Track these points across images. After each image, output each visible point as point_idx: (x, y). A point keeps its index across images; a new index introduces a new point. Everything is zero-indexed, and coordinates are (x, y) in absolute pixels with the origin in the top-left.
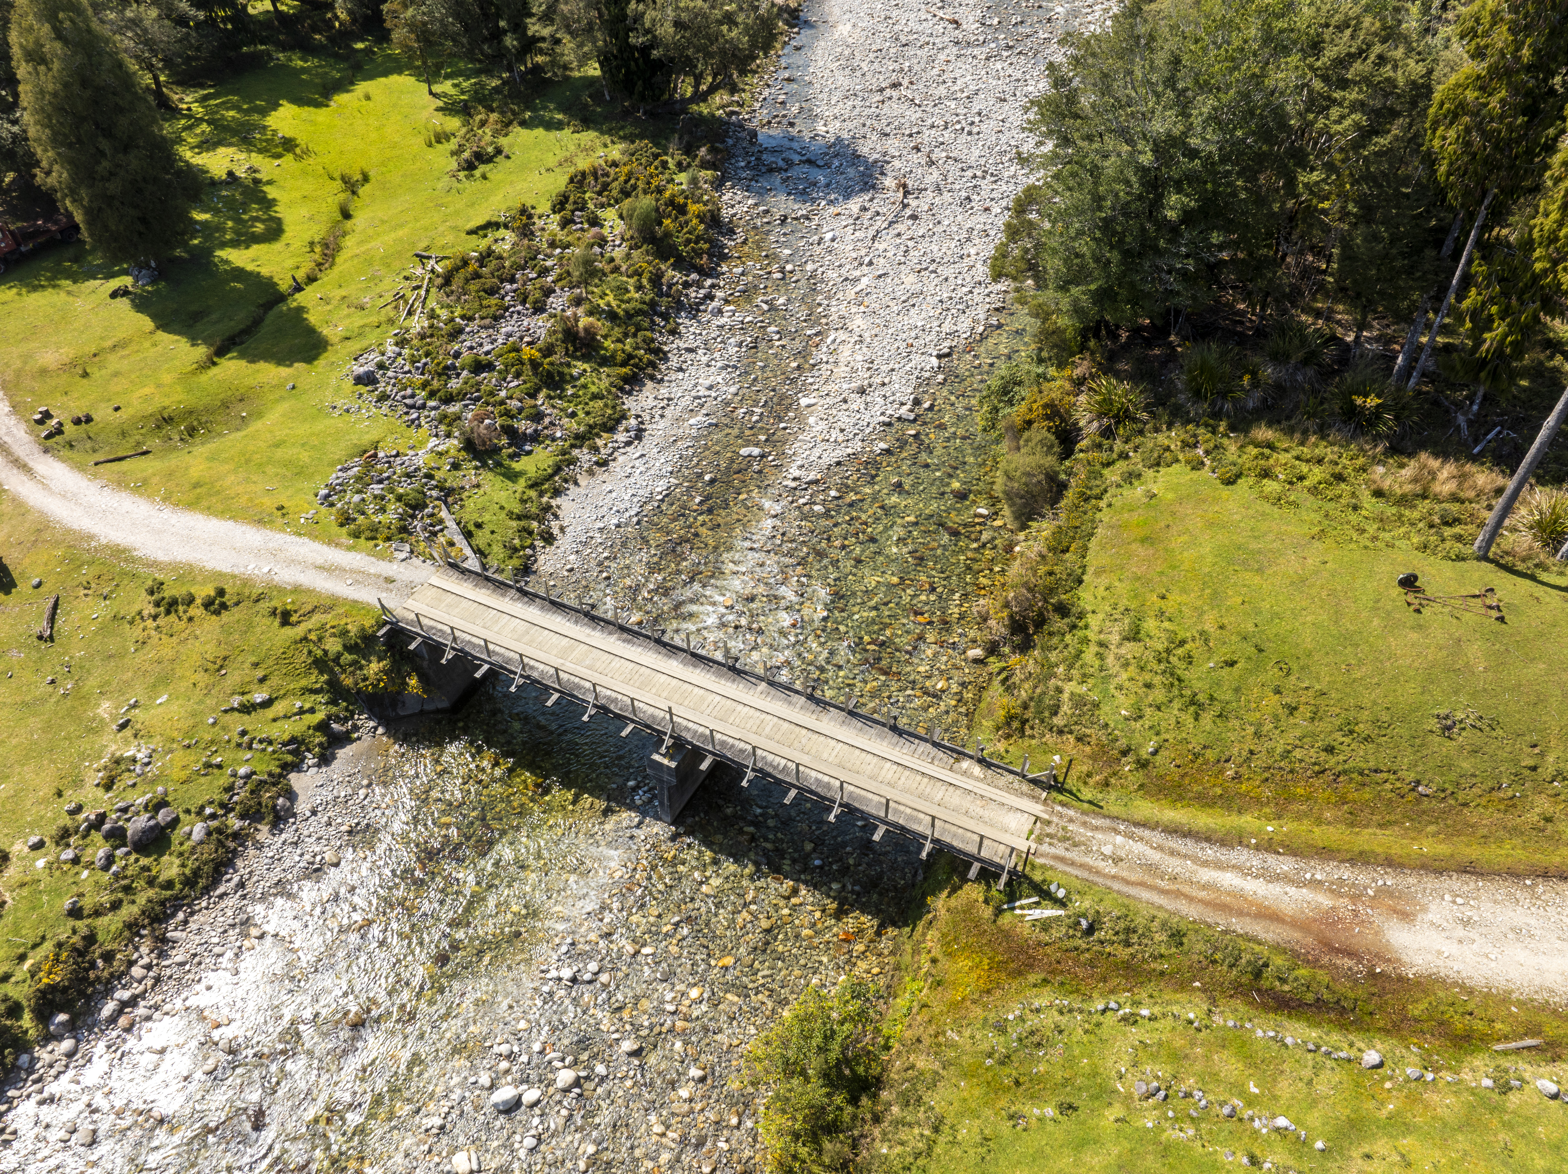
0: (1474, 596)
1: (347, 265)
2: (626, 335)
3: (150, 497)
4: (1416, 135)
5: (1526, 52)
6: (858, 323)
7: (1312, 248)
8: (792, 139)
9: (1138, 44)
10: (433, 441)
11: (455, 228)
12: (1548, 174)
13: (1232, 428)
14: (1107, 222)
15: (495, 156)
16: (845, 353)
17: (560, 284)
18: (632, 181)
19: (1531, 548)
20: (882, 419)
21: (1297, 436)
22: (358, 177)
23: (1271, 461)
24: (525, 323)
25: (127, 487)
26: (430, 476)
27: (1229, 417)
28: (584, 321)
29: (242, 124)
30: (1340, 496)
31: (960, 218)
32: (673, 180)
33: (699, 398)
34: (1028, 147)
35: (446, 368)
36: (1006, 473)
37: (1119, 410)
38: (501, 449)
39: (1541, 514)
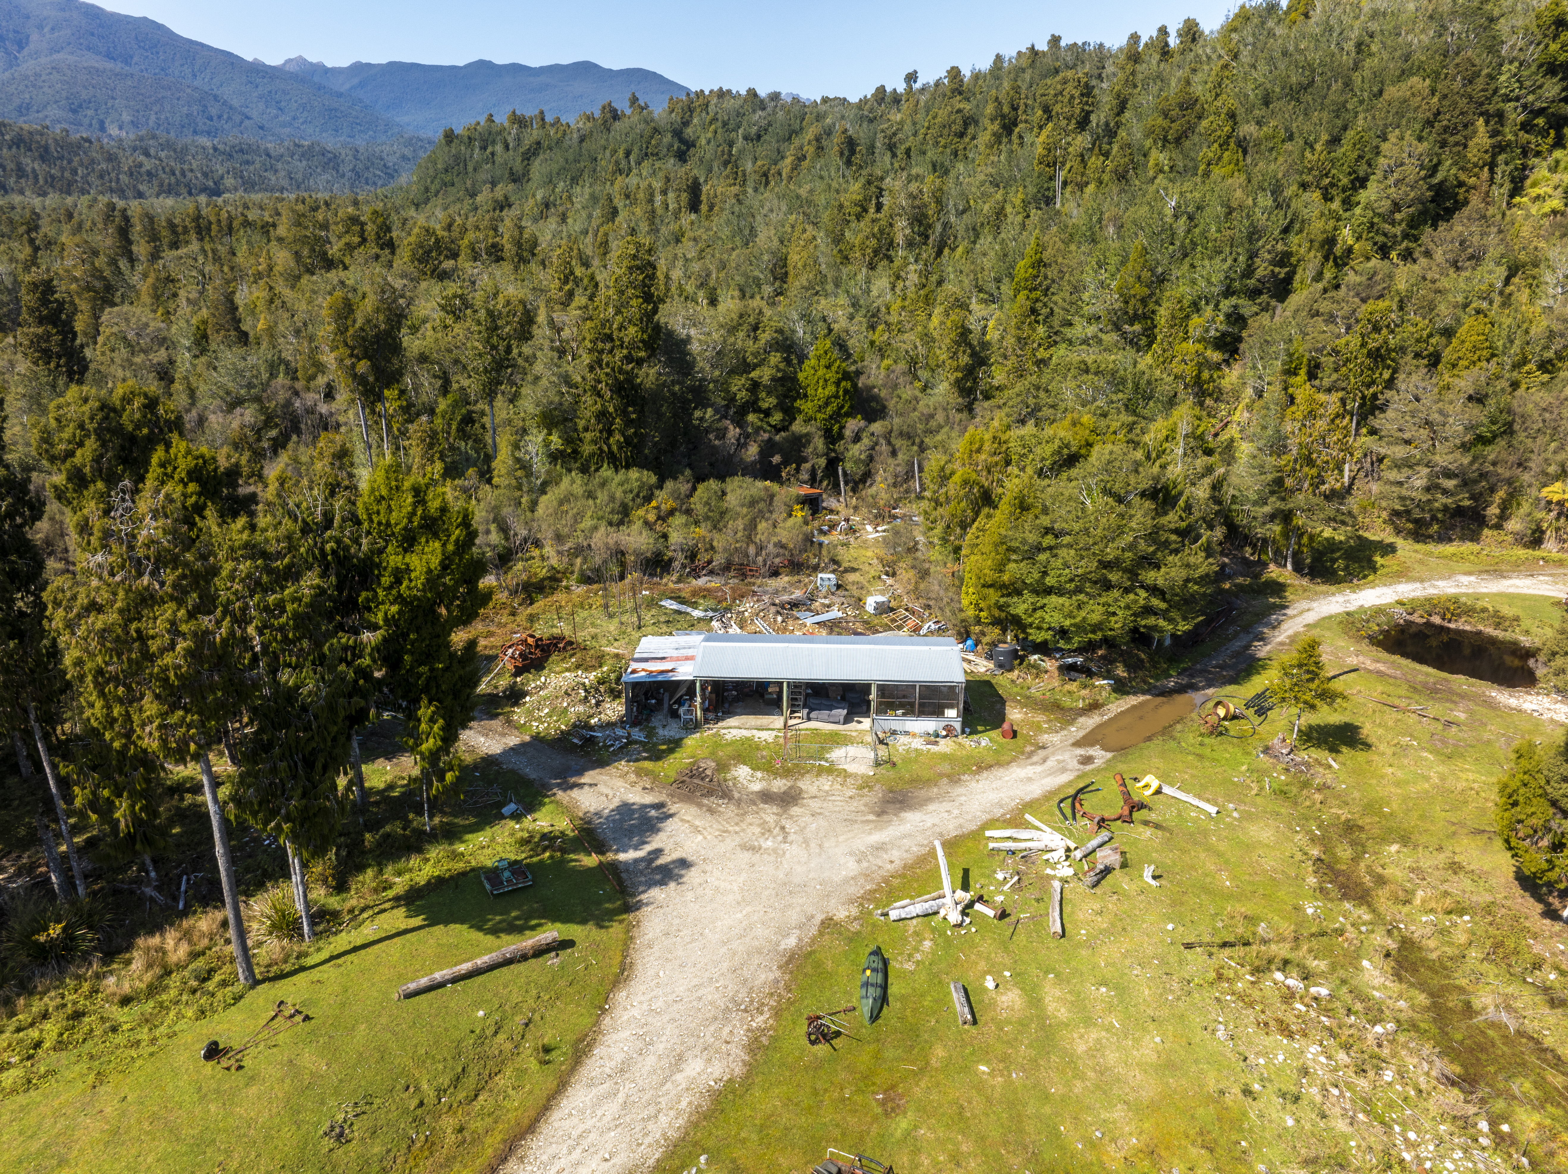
0: (273, 1019)
12: (69, 675)
19: (283, 948)
39: (269, 918)
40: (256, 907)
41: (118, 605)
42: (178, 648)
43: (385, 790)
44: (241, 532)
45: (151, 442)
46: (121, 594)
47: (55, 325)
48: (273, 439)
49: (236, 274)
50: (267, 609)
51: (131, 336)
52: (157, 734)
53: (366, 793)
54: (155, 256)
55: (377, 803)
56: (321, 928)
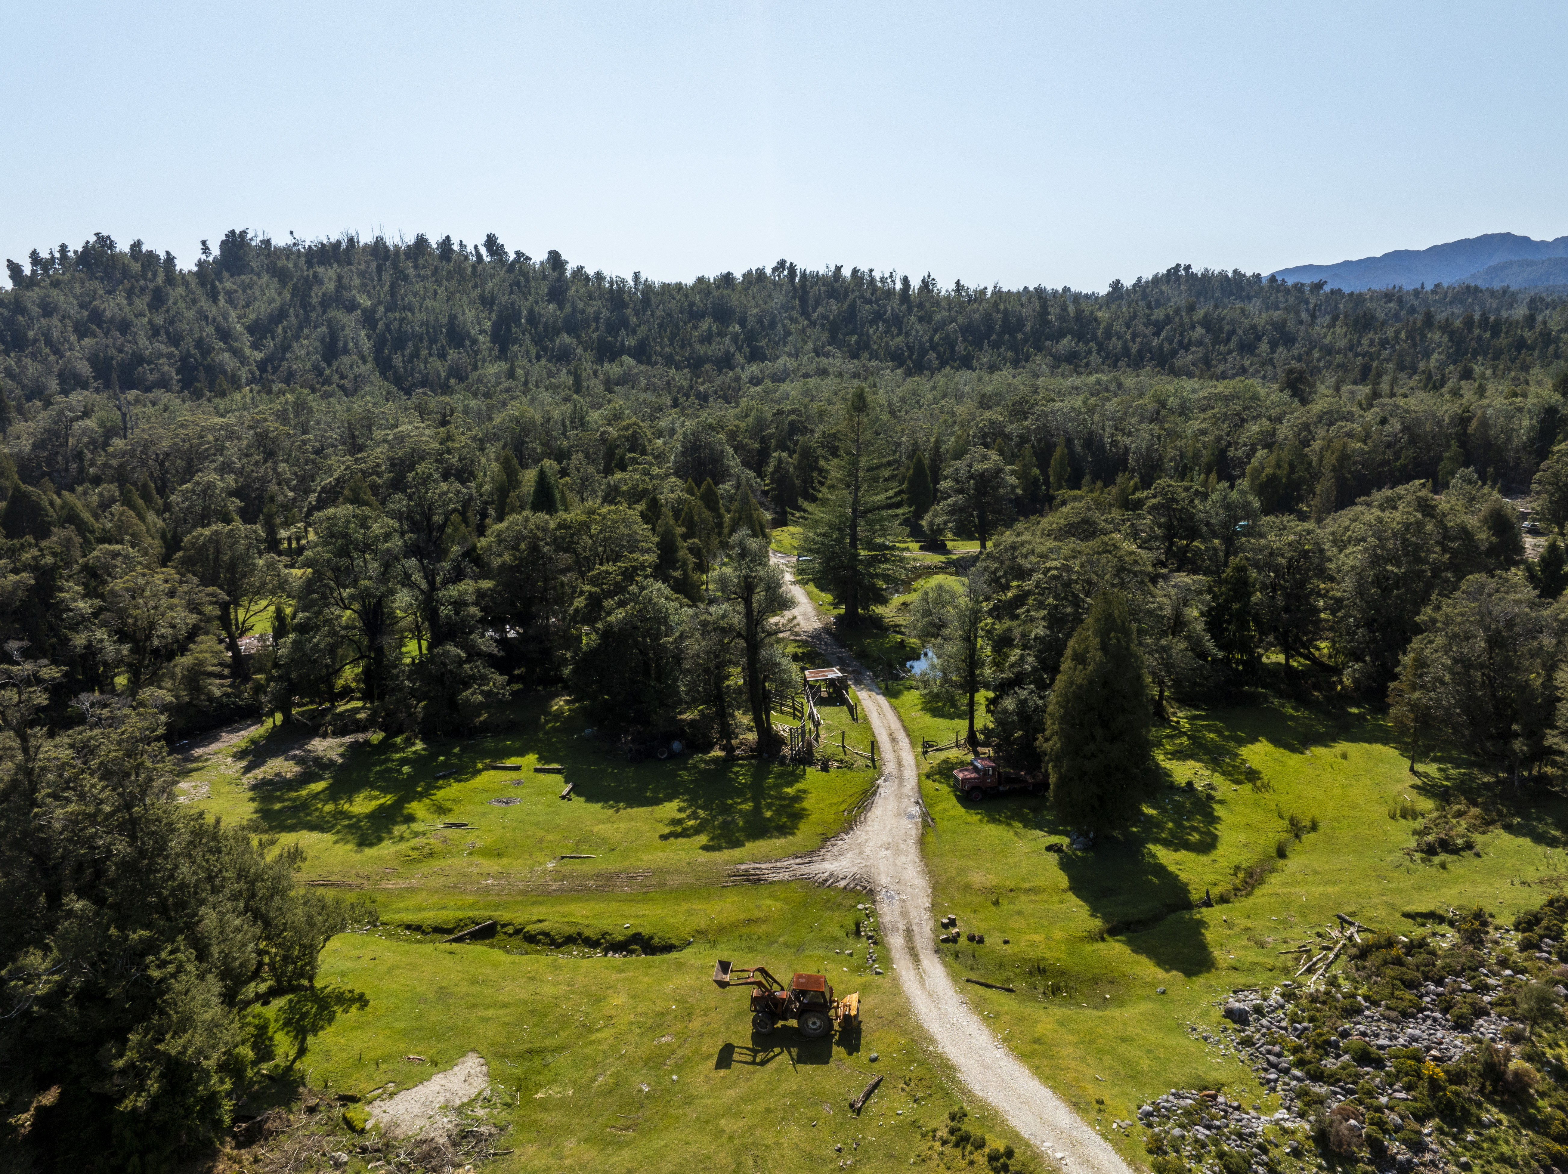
1: (1263, 899)
3: (994, 1031)
10: (1282, 1114)
11: (1391, 906)
15: (1463, 849)
17: (1498, 1009)
22: (1307, 823)
24: (1439, 1035)
25: (981, 1012)
26: (1263, 1149)
28: (1516, 1064)
29: (1218, 747)
35: (1328, 1043)
38: (1358, 1160)
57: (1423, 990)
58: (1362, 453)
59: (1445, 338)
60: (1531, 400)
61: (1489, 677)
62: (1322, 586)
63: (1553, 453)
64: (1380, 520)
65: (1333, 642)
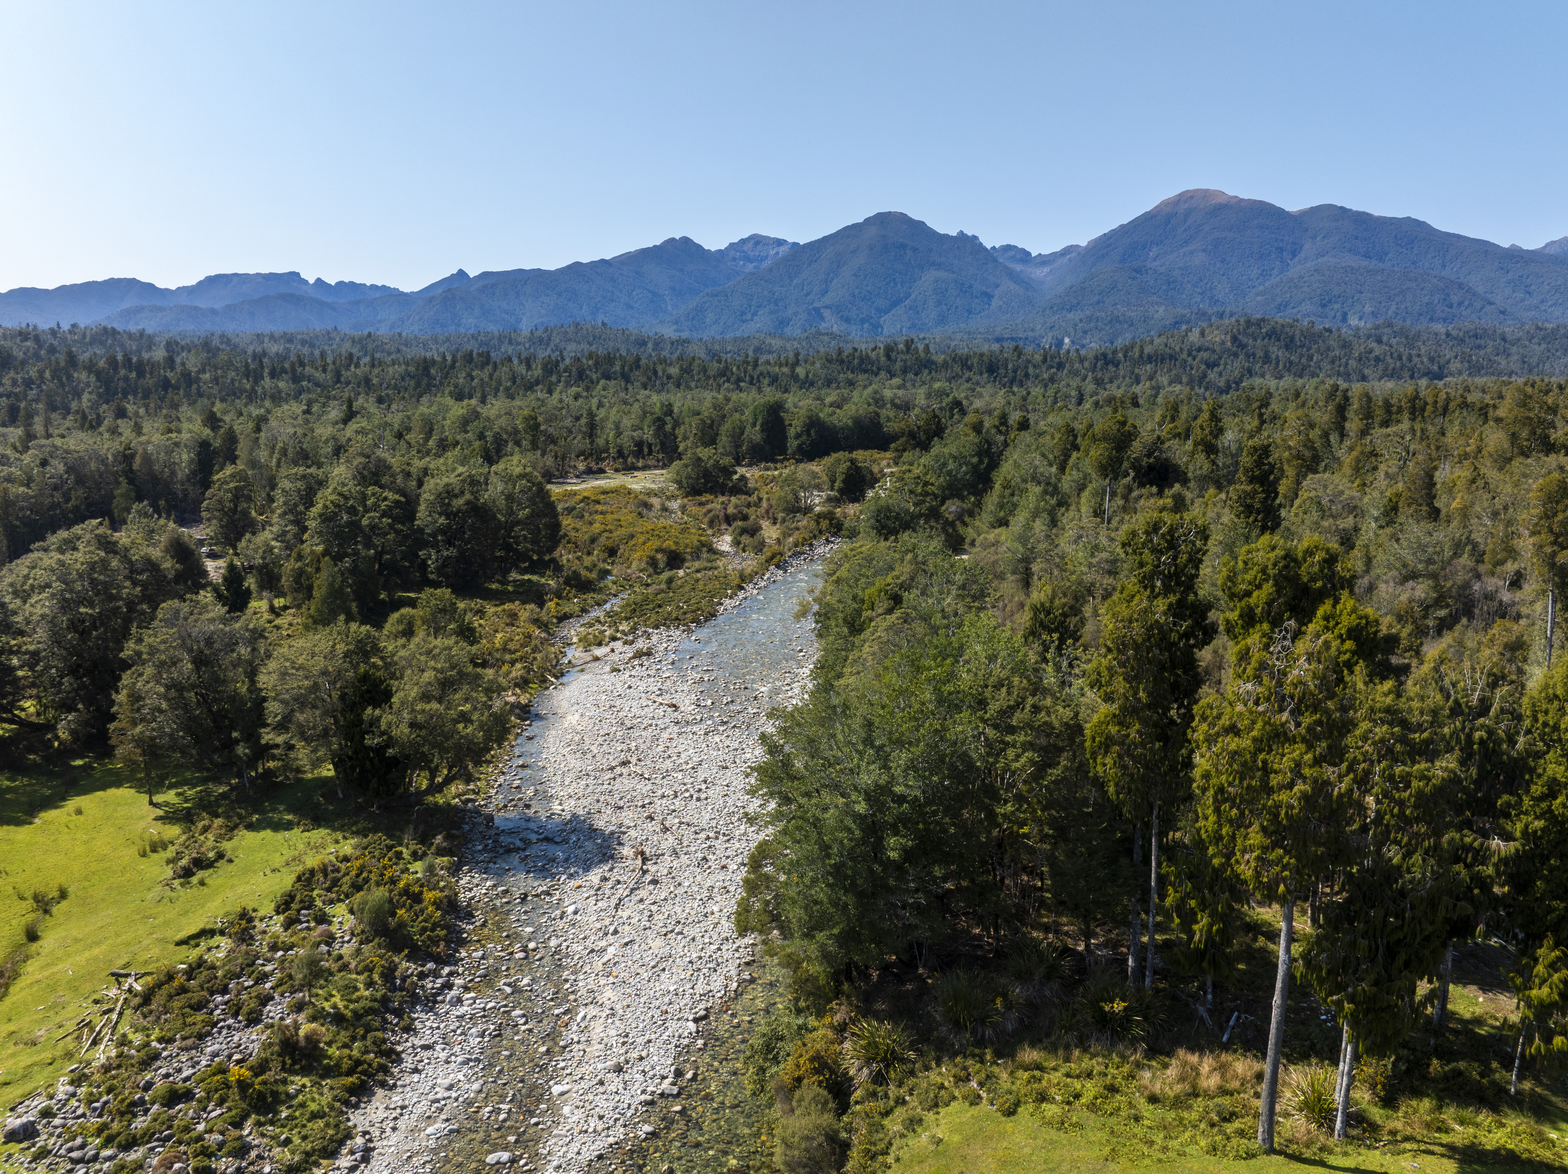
1: (23, 994)
2: (354, 1039)
4: (1081, 765)
5: (1142, 695)
6: (608, 995)
7: (1024, 869)
8: (528, 820)
9: (835, 713)
11: (164, 941)
12: (1195, 785)
13: (998, 1054)
14: (838, 869)
15: (216, 860)
16: (597, 1029)
17: (280, 990)
18: (365, 875)
19: (1309, 1132)
20: (643, 1097)
21: (1061, 1052)
22: (56, 894)
23: (1044, 1083)
24: (236, 1038)
27: (992, 1043)
28: (304, 1029)
30: (1119, 1109)
31: (699, 878)
32: (407, 869)
33: (437, 1101)
34: (754, 806)
35: (134, 1104)
36: (784, 1141)
37: (886, 1052)
39: (1304, 1093)
40: (1294, 1076)
41: (1254, 733)
42: (1296, 789)
43: (1468, 1022)
44: (1386, 695)
45: (1320, 596)
46: (1259, 725)
47: (1262, 485)
48: (1440, 619)
49: (1442, 452)
50: (1391, 778)
51: (1325, 501)
52: (1253, 864)
53: (1446, 1015)
54: (1364, 432)
55: (1456, 1032)
56: (1354, 1132)
57: (212, 1006)
58: (27, 498)
59: (93, 378)
60: (185, 436)
61: (202, 695)
62: (13, 642)
63: (214, 482)
64: (61, 563)
65: (38, 698)
